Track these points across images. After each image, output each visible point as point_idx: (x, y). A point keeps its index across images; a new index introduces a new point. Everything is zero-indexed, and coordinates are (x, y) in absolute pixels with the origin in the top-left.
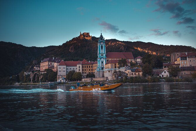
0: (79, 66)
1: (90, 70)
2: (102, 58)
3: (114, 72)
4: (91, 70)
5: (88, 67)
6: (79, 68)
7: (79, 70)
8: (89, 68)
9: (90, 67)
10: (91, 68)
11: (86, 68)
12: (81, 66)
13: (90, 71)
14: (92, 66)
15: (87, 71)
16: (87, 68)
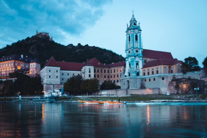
0: (90, 69)
1: (105, 77)
2: (137, 55)
3: (173, 80)
4: (107, 76)
5: (103, 71)
6: (90, 72)
7: (90, 76)
8: (104, 74)
9: (105, 72)
10: (107, 74)
11: (99, 73)
12: (92, 68)
13: (105, 79)
14: (108, 71)
15: (101, 79)
16: (102, 74)
